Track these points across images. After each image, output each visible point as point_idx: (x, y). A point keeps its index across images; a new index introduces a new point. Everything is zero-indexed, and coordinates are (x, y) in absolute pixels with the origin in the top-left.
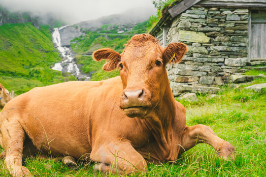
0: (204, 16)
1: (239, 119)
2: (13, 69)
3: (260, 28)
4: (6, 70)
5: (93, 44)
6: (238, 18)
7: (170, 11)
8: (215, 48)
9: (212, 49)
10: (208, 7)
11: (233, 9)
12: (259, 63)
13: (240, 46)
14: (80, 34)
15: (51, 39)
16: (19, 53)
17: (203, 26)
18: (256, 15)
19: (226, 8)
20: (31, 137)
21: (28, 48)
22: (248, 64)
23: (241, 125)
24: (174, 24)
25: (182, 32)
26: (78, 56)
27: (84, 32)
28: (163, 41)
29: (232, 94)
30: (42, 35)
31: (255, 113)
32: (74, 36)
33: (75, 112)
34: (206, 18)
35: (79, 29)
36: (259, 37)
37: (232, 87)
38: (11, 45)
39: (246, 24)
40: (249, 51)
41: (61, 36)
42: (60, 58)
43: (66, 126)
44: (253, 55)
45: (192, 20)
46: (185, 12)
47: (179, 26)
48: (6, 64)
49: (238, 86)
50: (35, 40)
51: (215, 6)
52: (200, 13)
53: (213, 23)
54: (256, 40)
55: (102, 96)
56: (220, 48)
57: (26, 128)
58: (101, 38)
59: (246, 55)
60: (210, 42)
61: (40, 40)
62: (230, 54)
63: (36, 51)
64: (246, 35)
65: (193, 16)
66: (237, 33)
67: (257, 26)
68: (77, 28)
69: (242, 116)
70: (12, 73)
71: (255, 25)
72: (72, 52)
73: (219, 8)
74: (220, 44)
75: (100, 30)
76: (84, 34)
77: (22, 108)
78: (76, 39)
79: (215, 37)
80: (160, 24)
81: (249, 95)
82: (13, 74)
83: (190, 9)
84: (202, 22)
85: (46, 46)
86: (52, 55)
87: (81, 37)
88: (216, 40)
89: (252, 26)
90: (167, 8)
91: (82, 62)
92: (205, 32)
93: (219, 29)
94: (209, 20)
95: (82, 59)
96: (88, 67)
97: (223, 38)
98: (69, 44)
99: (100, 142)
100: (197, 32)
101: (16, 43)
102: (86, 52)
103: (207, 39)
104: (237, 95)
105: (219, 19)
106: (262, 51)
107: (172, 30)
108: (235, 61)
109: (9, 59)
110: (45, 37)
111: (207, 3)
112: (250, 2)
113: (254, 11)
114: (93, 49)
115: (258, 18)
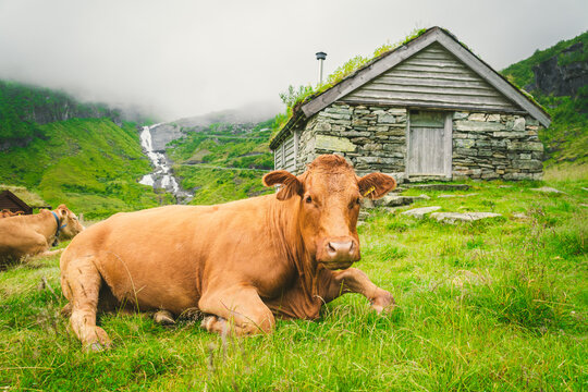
0: (349, 117)
1: (395, 255)
2: (82, 183)
3: (422, 133)
4: (72, 183)
5: (198, 149)
6: (392, 120)
7: (304, 108)
8: (363, 158)
9: (358, 160)
10: (354, 105)
11: (387, 107)
12: (419, 179)
13: (396, 157)
14: (180, 135)
15: (139, 142)
16: (92, 159)
17: (347, 130)
18: (417, 117)
19: (378, 106)
20: (110, 285)
21: (104, 154)
22: (406, 181)
23: (398, 264)
24: (308, 126)
25: (319, 137)
26: (177, 166)
27: (185, 133)
28: (295, 148)
29: (385, 221)
30: (126, 135)
31: (417, 247)
32: (171, 137)
33: (178, 246)
34: (351, 119)
35: (179, 127)
36: (421, 145)
37: (386, 211)
38: (80, 148)
39: (403, 128)
40: (407, 164)
41: (152, 137)
42: (150, 168)
43: (163, 266)
44: (412, 170)
45: (333, 121)
46: (323, 110)
47: (315, 129)
48: (71, 175)
49: (392, 210)
50: (115, 142)
51: (364, 104)
52: (344, 112)
53: (360, 126)
54: (416, 149)
55: (221, 224)
56: (370, 159)
57: (103, 271)
58: (209, 141)
59: (403, 169)
60: (357, 151)
61: (122, 143)
62: (382, 167)
63: (116, 158)
64: (403, 143)
65: (335, 116)
66: (392, 139)
67: (417, 131)
68: (175, 127)
69: (399, 251)
70: (80, 188)
71: (415, 130)
72: (168, 159)
73: (368, 106)
74: (370, 154)
75: (208, 130)
76: (186, 136)
78: (174, 141)
79: (362, 145)
80: (290, 125)
81: (408, 223)
82: (82, 190)
83: (330, 106)
84: (346, 124)
85: (131, 151)
86: (140, 163)
87: (181, 139)
88: (365, 147)
89: (412, 131)
90: (299, 104)
91: (182, 174)
92: (350, 138)
93: (369, 134)
94: (355, 122)
95: (183, 170)
96: (190, 181)
97: (373, 146)
98: (163, 148)
99: (216, 286)
100: (340, 137)
101: (88, 145)
102: (189, 160)
103: (352, 148)
104: (392, 222)
105: (368, 121)
106: (424, 164)
107: (307, 134)
109: (77, 169)
110: (129, 138)
111: (352, 99)
112: (408, 99)
113: (414, 111)
114: (198, 156)
115: (419, 120)
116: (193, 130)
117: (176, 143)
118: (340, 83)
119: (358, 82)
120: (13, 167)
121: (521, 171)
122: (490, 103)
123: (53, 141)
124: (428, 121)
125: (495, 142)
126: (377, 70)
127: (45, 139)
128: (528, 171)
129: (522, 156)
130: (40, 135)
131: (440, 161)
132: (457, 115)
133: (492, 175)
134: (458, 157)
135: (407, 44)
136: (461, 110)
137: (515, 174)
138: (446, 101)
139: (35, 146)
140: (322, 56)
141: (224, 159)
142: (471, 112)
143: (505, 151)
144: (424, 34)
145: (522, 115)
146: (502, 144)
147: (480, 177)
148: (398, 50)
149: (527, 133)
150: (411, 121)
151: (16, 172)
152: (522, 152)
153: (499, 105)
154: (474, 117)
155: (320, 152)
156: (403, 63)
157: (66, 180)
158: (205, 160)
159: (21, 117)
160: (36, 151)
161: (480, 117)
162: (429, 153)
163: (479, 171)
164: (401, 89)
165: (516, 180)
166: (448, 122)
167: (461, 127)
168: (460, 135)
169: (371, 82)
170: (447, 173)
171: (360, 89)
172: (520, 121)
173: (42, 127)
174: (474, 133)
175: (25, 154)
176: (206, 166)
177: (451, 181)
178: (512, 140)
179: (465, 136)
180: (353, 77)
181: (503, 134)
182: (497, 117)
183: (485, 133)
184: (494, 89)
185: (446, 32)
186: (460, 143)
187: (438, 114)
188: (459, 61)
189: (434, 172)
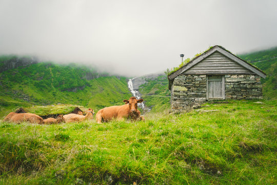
3: (213, 83)
5: (153, 88)
6: (201, 79)
8: (190, 93)
10: (187, 75)
11: (199, 75)
12: (212, 100)
13: (202, 92)
14: (145, 82)
15: (127, 86)
16: (108, 94)
17: (185, 83)
18: (210, 77)
19: (195, 75)
21: (113, 92)
22: (207, 101)
24: (173, 83)
30: (122, 83)
32: (141, 83)
34: (186, 80)
35: (144, 79)
36: (213, 87)
38: (103, 90)
39: (205, 82)
40: (207, 95)
41: (133, 84)
44: (210, 96)
45: (180, 81)
46: (176, 77)
48: (100, 101)
50: (118, 86)
51: (190, 74)
52: (183, 78)
53: (189, 82)
54: (211, 89)
56: (193, 93)
58: (157, 84)
59: (205, 96)
60: (188, 91)
61: (120, 87)
62: (197, 96)
63: (118, 93)
64: (205, 87)
65: (180, 79)
66: (201, 86)
67: (211, 83)
72: (140, 93)
73: (192, 75)
74: (193, 92)
75: (157, 79)
76: (147, 82)
77: (102, 112)
78: (142, 85)
83: (178, 76)
84: (184, 81)
85: (124, 90)
86: (127, 95)
87: (145, 84)
88: (191, 89)
89: (209, 83)
91: (146, 99)
92: (185, 86)
93: (192, 85)
95: (146, 98)
96: (149, 103)
97: (194, 89)
98: (138, 88)
100: (182, 86)
101: (106, 88)
102: (149, 93)
103: (186, 89)
105: (192, 80)
106: (215, 94)
107: (173, 85)
108: (200, 99)
109: (102, 98)
110: (123, 84)
111: (187, 73)
112: (207, 71)
113: (209, 76)
114: (153, 91)
115: (212, 79)
116: (150, 80)
118: (182, 68)
119: (188, 67)
120: (78, 98)
121: (253, 96)
122: (239, 71)
123: (93, 87)
124: (215, 79)
125: (241, 85)
126: (195, 62)
127: (90, 86)
128: (256, 96)
129: (253, 90)
130: (88, 85)
131: (221, 93)
132: (226, 76)
133: (241, 97)
134: (227, 91)
135: (205, 53)
136: (227, 74)
137: (251, 97)
138: (221, 71)
139: (87, 89)
140: (182, 56)
141: (165, 92)
142: (232, 74)
143: (246, 88)
144: (212, 48)
145: (253, 75)
146: (245, 86)
147: (236, 98)
148: (202, 55)
149: (255, 81)
150: (208, 79)
151: (79, 100)
152: (253, 88)
153: (244, 71)
154: (232, 77)
155: (175, 91)
156: (204, 59)
157: (97, 103)
158: (156, 93)
159: (81, 78)
160: (86, 91)
161: (235, 76)
162: (216, 90)
163: (235, 96)
164: (204, 68)
165: (251, 99)
166: (223, 79)
167: (228, 81)
168: (227, 83)
169: (193, 66)
170: (223, 97)
171: (189, 69)
172: (252, 77)
173: (89, 82)
174: (233, 82)
175: (82, 93)
176: (157, 96)
177: (225, 100)
178: (249, 84)
179: (229, 84)
180: (186, 65)
181: (245, 82)
182: (243, 76)
183: (238, 82)
184: (241, 66)
185: (220, 47)
186: (227, 86)
187: (220, 76)
188: (226, 57)
189: (219, 97)
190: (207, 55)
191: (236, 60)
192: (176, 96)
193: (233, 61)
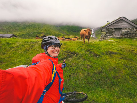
0: (106, 30)
3: (117, 31)
10: (107, 28)
19: (110, 28)
39: (113, 31)
42: (92, 34)
44: (114, 36)
54: (115, 33)
59: (112, 36)
60: (106, 34)
62: (109, 35)
64: (113, 33)
66: (111, 32)
68: (96, 28)
72: (95, 33)
83: (104, 29)
89: (115, 31)
91: (96, 35)
92: (106, 32)
93: (108, 32)
100: (104, 32)
102: (98, 33)
108: (110, 37)
112: (115, 27)
113: (116, 29)
116: (99, 29)
117: (96, 31)
118: (106, 26)
122: (129, 27)
125: (129, 32)
128: (134, 37)
129: (133, 34)
133: (127, 37)
134: (122, 34)
135: (116, 20)
136: (123, 28)
137: (131, 37)
138: (121, 27)
140: (108, 21)
142: (125, 28)
143: (130, 34)
144: (120, 18)
145: (136, 28)
149: (136, 31)
153: (132, 27)
154: (126, 29)
156: (115, 22)
162: (117, 34)
163: (124, 36)
166: (121, 30)
167: (123, 30)
169: (110, 25)
170: (119, 36)
171: (108, 26)
174: (125, 31)
178: (132, 32)
182: (130, 29)
183: (127, 31)
184: (131, 25)
185: (124, 17)
186: (122, 32)
187: (120, 29)
188: (125, 21)
189: (117, 36)
190: (117, 21)
191: (129, 22)
192: (102, 35)
193: (128, 23)
